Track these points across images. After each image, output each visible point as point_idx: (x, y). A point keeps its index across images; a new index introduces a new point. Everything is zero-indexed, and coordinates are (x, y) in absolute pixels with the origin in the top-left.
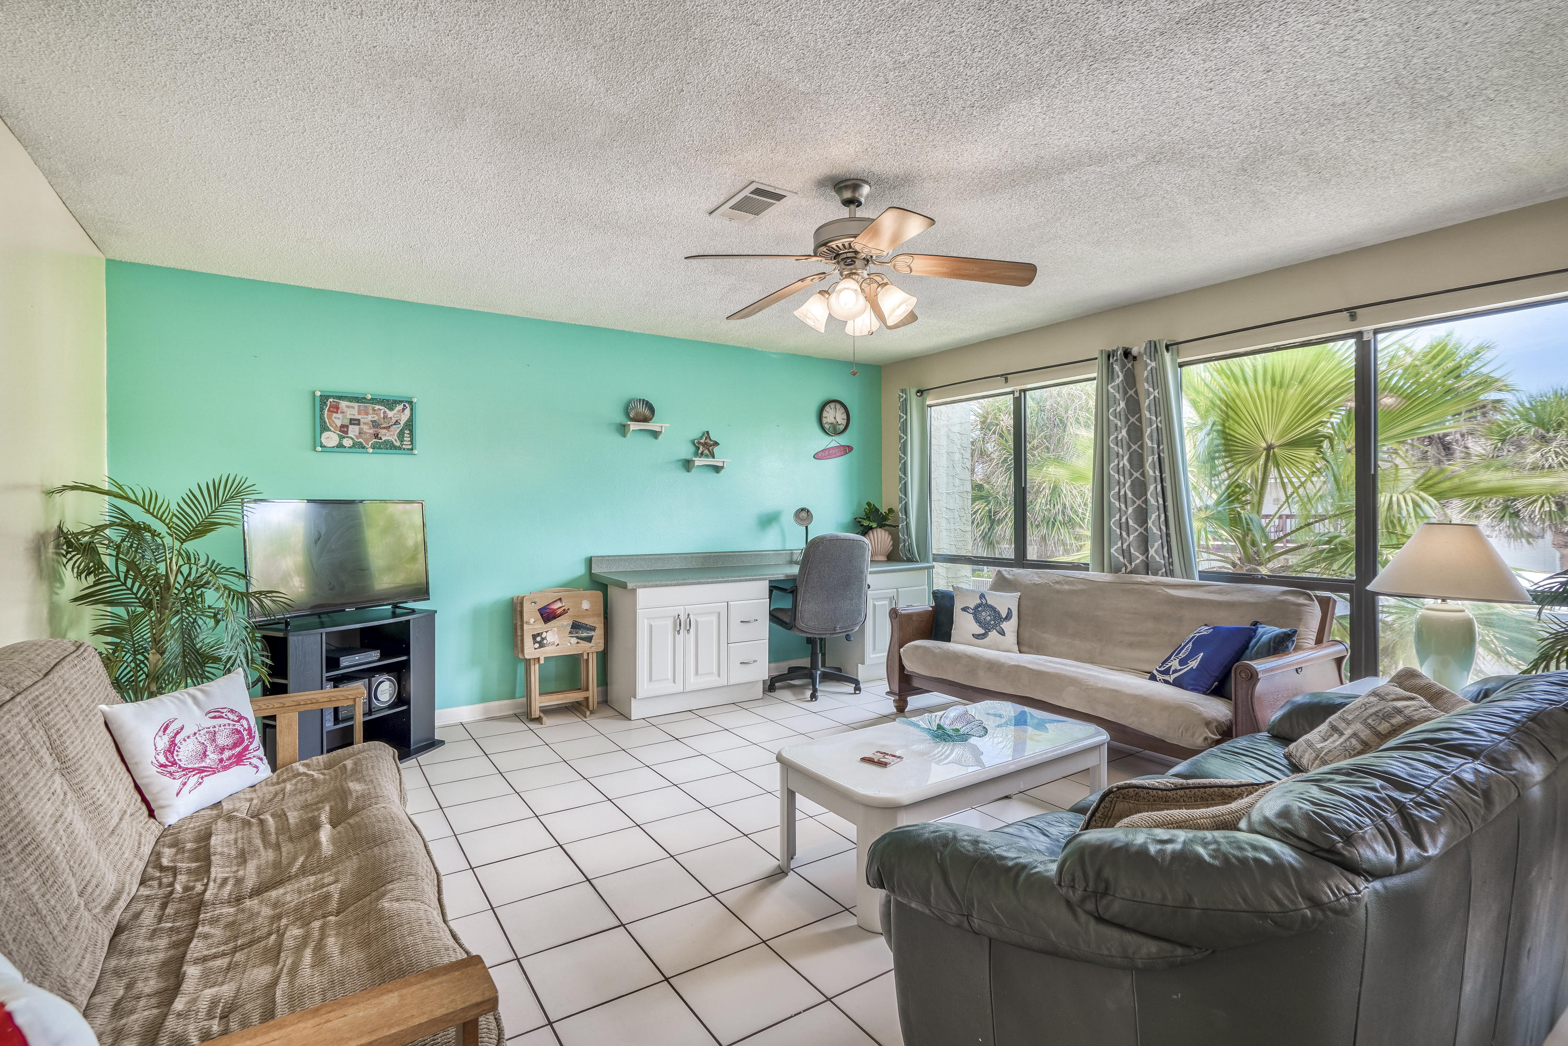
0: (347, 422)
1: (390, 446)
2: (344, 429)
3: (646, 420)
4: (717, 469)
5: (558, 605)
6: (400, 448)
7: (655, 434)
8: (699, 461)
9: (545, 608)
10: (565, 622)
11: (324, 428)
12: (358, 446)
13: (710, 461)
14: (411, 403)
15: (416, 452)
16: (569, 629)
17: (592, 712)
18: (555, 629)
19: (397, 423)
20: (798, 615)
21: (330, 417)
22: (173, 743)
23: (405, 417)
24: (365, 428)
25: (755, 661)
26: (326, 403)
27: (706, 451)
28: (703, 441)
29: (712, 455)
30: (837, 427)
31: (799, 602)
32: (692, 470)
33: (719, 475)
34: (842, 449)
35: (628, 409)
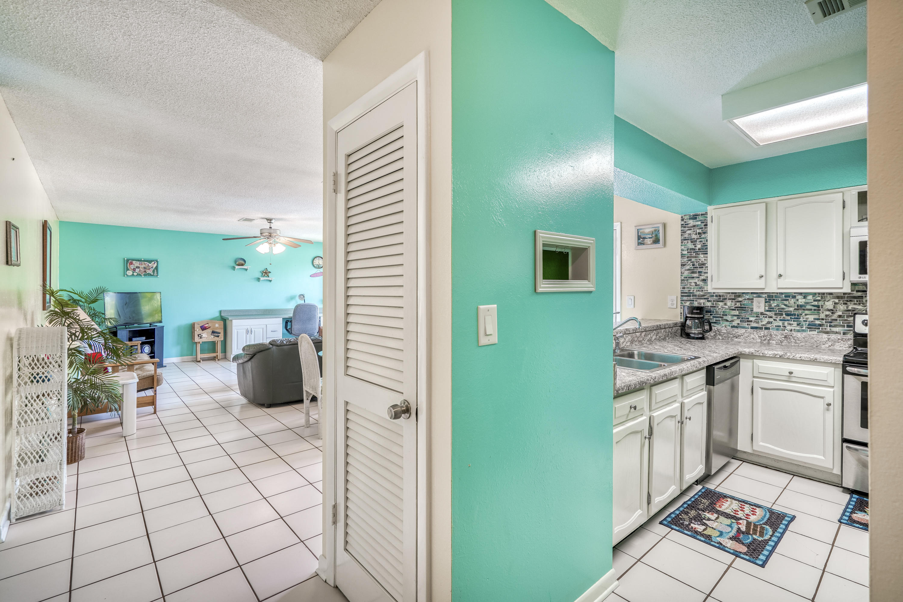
0: (135, 268)
1: (150, 275)
2: (134, 270)
3: (242, 265)
4: (270, 281)
5: (207, 325)
6: (153, 275)
7: (246, 270)
8: (262, 279)
9: (202, 326)
10: (209, 331)
11: (128, 269)
12: (139, 275)
13: (268, 278)
14: (157, 261)
15: (158, 276)
16: (211, 333)
17: (218, 360)
18: (206, 333)
19: (152, 267)
20: (292, 329)
21: (129, 266)
23: (155, 266)
24: (141, 269)
26: (128, 262)
27: (266, 275)
28: (265, 271)
29: (268, 276)
30: (319, 266)
31: (293, 325)
32: (260, 281)
33: (270, 283)
34: (321, 273)
35: (236, 261)
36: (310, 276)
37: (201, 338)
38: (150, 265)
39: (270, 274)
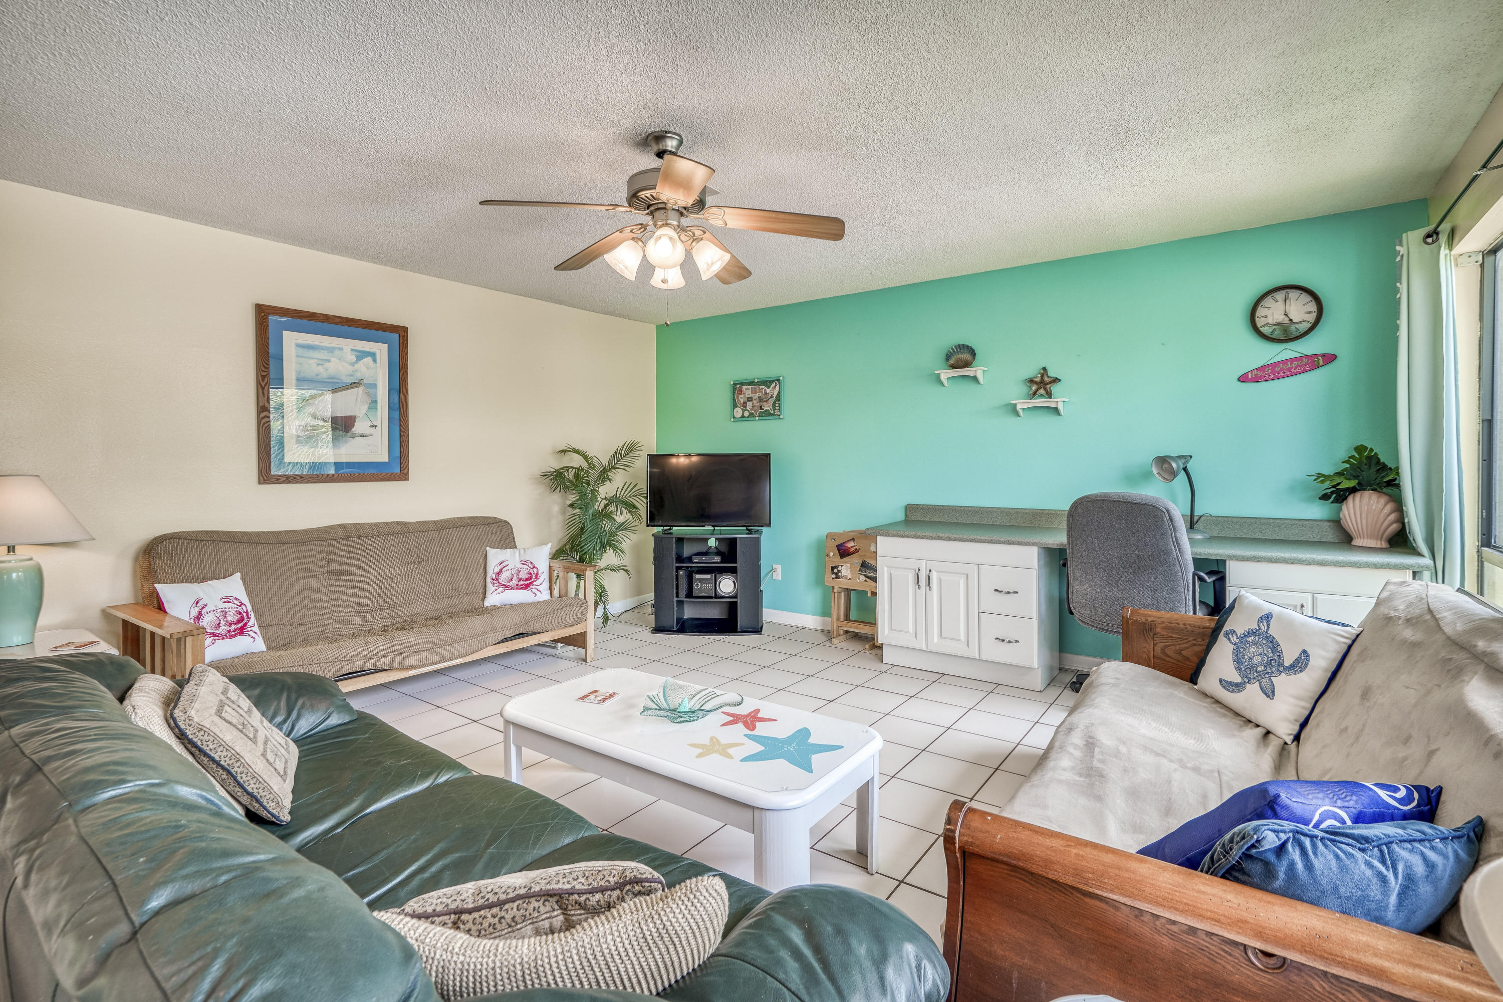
0: (746, 399)
1: (767, 414)
2: (745, 405)
3: (966, 365)
4: (1057, 410)
5: (851, 544)
7: (977, 379)
9: (841, 545)
10: (856, 560)
11: (735, 406)
12: (751, 415)
13: (1047, 403)
14: (779, 381)
15: (781, 417)
16: (859, 567)
18: (848, 565)
19: (772, 396)
21: (738, 397)
22: (501, 571)
23: (776, 392)
24: (755, 403)
25: (1017, 641)
26: (737, 388)
27: (1042, 391)
28: (1038, 380)
29: (1049, 395)
30: (1293, 327)
31: (1071, 581)
32: (1017, 414)
33: (1056, 418)
34: (1305, 361)
35: (948, 357)
36: (1243, 379)
37: (837, 577)
38: (768, 391)
39: (1055, 389)
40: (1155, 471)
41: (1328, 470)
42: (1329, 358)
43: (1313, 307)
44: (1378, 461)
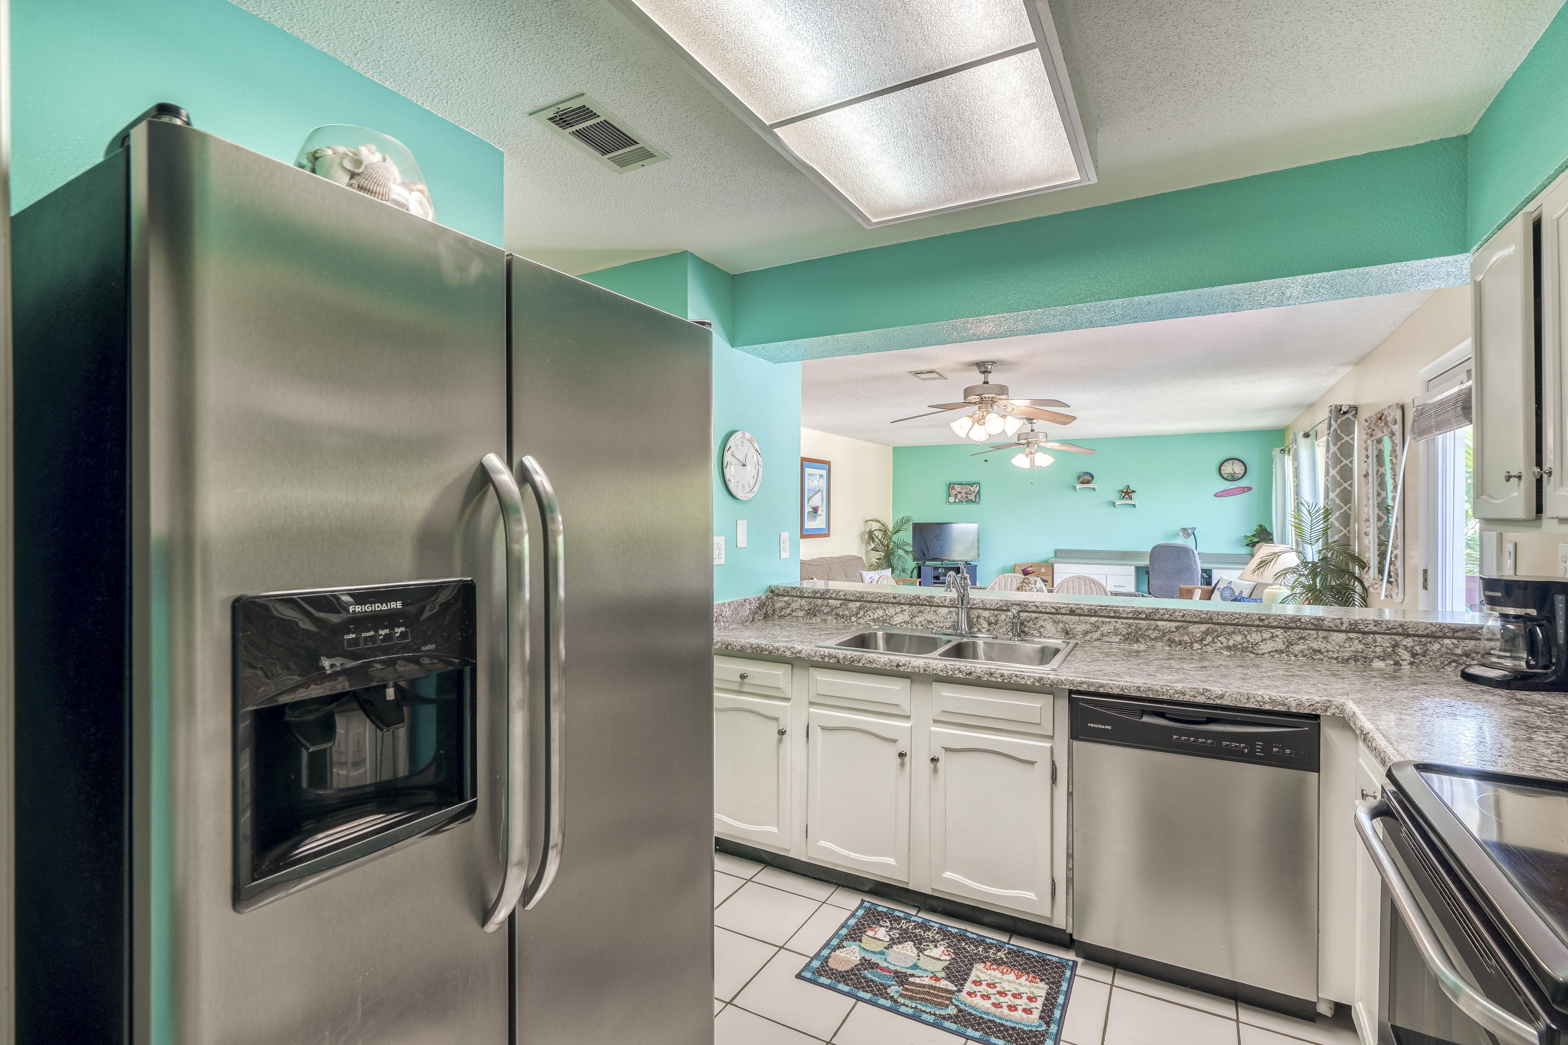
0: (957, 493)
1: (971, 501)
2: (957, 495)
3: (1088, 482)
4: (1134, 506)
5: (1030, 569)
6: (975, 502)
7: (1094, 489)
8: (1119, 502)
9: (1024, 570)
11: (950, 496)
12: (961, 501)
13: (1129, 502)
14: (979, 484)
15: (981, 503)
19: (974, 492)
21: (951, 491)
23: (977, 490)
24: (963, 495)
26: (951, 486)
27: (1127, 496)
28: (1125, 491)
29: (1131, 498)
30: (1235, 476)
31: (1150, 579)
32: (1115, 506)
33: (1134, 509)
34: (1240, 489)
35: (1079, 478)
36: (1216, 495)
38: (972, 489)
39: (1133, 495)
40: (1181, 534)
41: (1249, 534)
42: (1249, 489)
43: (1243, 468)
44: (1267, 531)
